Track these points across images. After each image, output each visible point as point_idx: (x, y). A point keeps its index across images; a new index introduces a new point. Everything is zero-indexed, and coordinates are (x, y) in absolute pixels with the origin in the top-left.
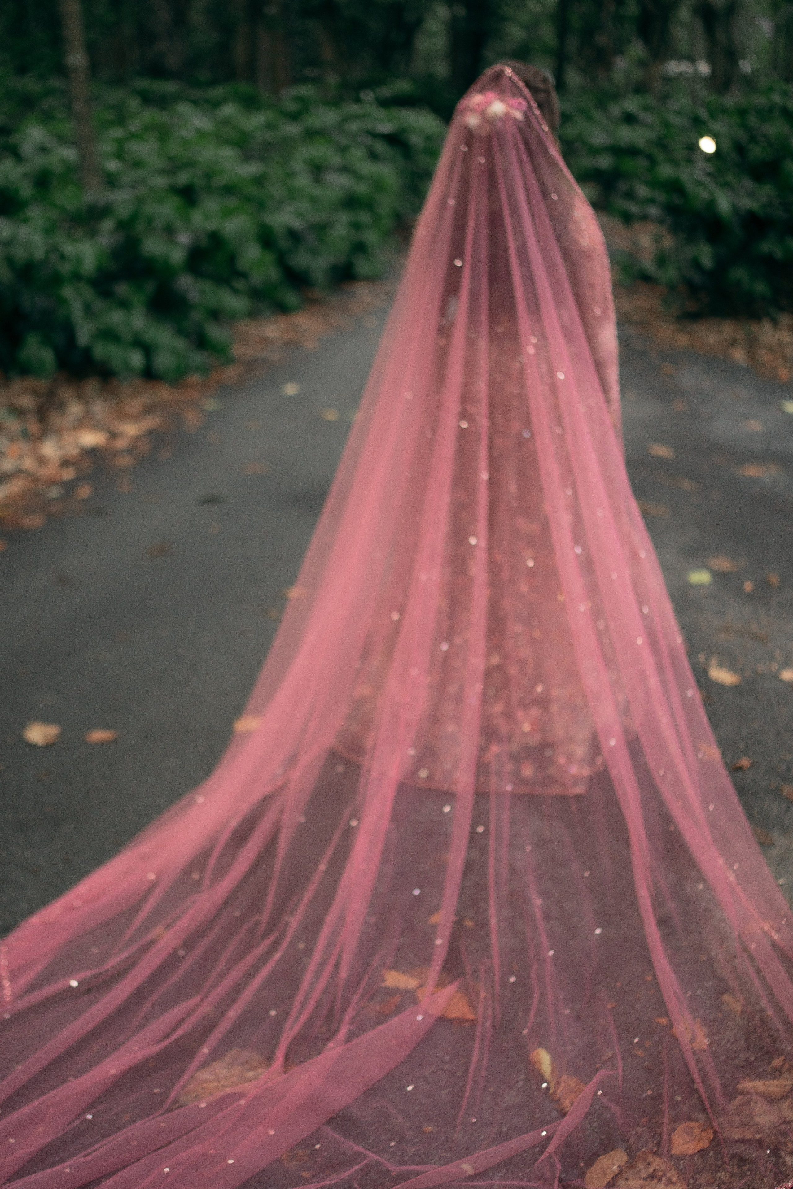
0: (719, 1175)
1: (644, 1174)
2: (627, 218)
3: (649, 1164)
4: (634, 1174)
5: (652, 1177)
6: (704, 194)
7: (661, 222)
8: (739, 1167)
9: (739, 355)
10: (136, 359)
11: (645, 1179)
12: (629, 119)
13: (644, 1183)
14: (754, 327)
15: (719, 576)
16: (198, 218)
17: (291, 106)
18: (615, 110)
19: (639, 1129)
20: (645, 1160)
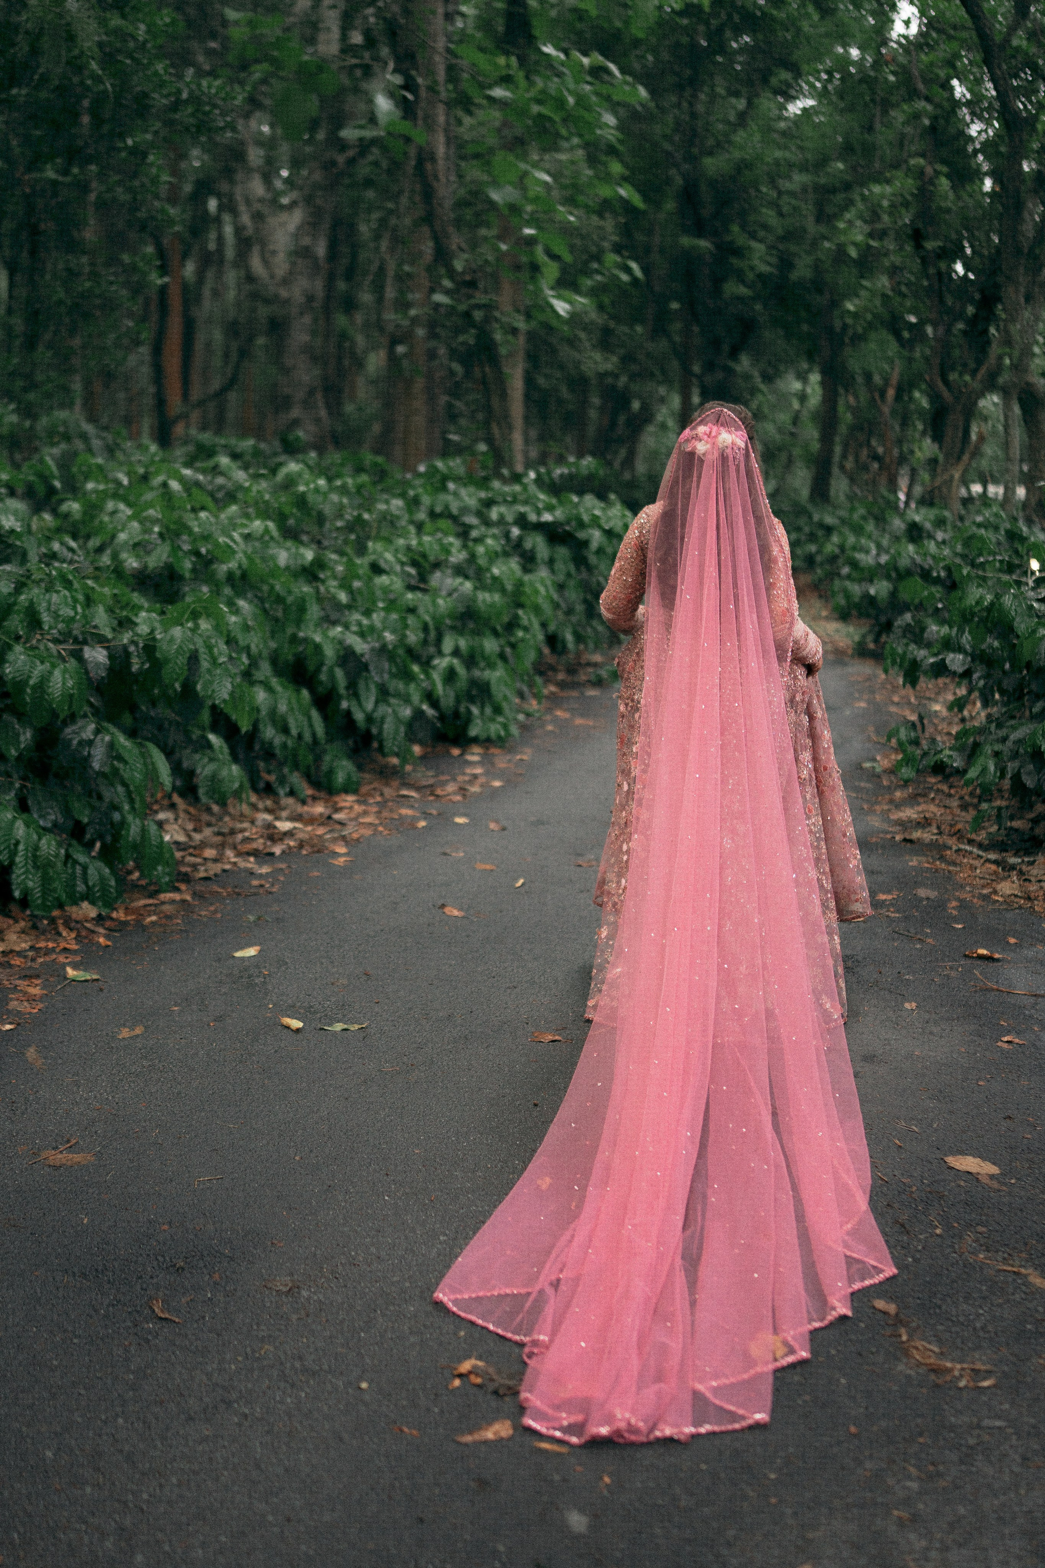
2: (910, 671)
7: (963, 676)
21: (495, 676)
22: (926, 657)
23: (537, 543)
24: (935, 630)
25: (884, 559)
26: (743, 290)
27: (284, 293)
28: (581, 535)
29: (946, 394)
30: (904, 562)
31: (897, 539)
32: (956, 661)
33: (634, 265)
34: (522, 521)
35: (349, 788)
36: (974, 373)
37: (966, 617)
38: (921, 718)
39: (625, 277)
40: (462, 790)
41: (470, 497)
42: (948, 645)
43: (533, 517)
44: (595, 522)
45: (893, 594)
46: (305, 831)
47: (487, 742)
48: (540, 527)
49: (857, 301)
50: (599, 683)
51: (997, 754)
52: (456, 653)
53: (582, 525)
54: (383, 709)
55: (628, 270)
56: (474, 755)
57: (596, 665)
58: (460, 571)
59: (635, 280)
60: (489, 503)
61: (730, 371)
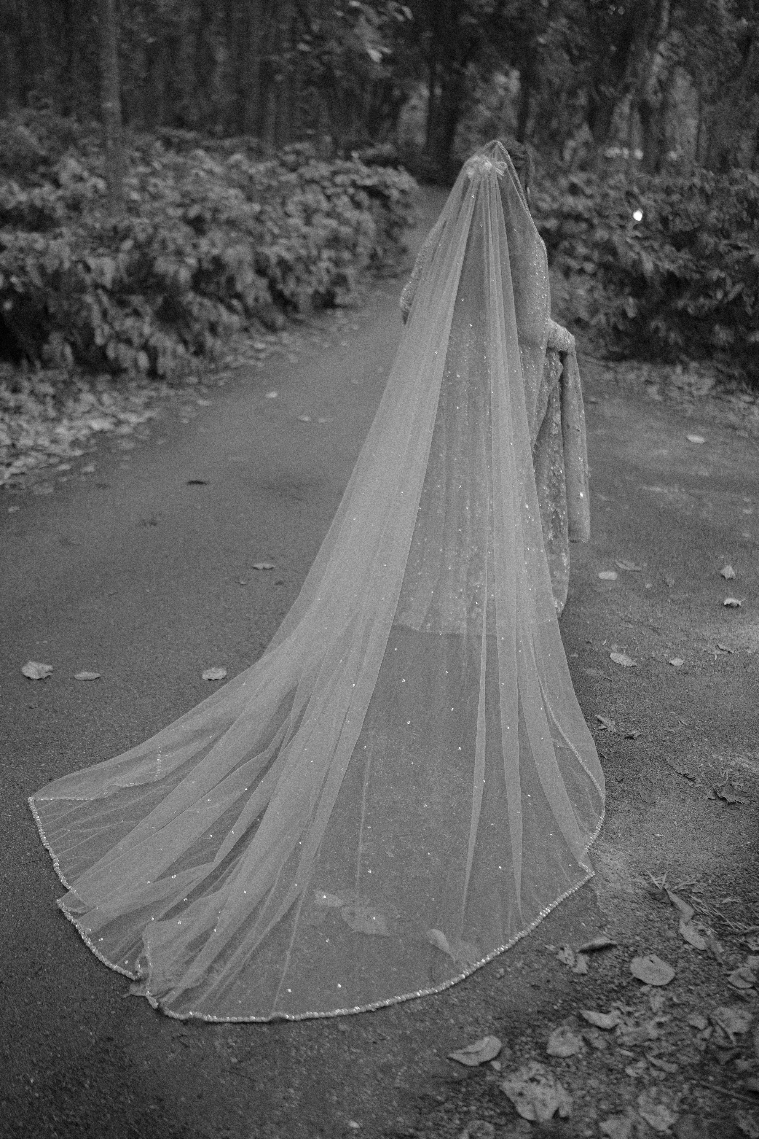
0: (589, 1081)
1: (525, 1077)
2: (567, 272)
3: (530, 1069)
4: (517, 1077)
5: (533, 1080)
6: (632, 255)
7: (594, 275)
8: (607, 1075)
9: (653, 391)
10: (143, 360)
11: (526, 1082)
12: (574, 190)
13: (524, 1084)
14: (668, 369)
15: (624, 574)
16: (204, 244)
17: (291, 158)
18: (563, 182)
19: (524, 1039)
20: (527, 1065)
21: (350, 272)
22: (575, 265)
23: (363, 197)
24: (581, 250)
25: (556, 206)
26: (473, 21)
27: (175, 19)
28: (387, 192)
29: (597, 98)
30: (566, 209)
31: (562, 193)
32: (589, 267)
33: (406, 10)
34: (354, 184)
35: (284, 329)
36: (615, 86)
37: (596, 245)
38: (571, 297)
39: (400, 18)
40: (340, 330)
41: (324, 169)
42: (587, 259)
43: (360, 182)
44: (395, 185)
45: (560, 228)
46: (272, 349)
47: (344, 307)
48: (365, 188)
49: (546, 36)
50: (396, 276)
51: (606, 314)
52: (330, 259)
53: (387, 186)
54: (299, 290)
55: (402, 13)
56: (339, 313)
57: (392, 266)
58: (328, 215)
59: (407, 20)
60: (335, 173)
61: (461, 74)
